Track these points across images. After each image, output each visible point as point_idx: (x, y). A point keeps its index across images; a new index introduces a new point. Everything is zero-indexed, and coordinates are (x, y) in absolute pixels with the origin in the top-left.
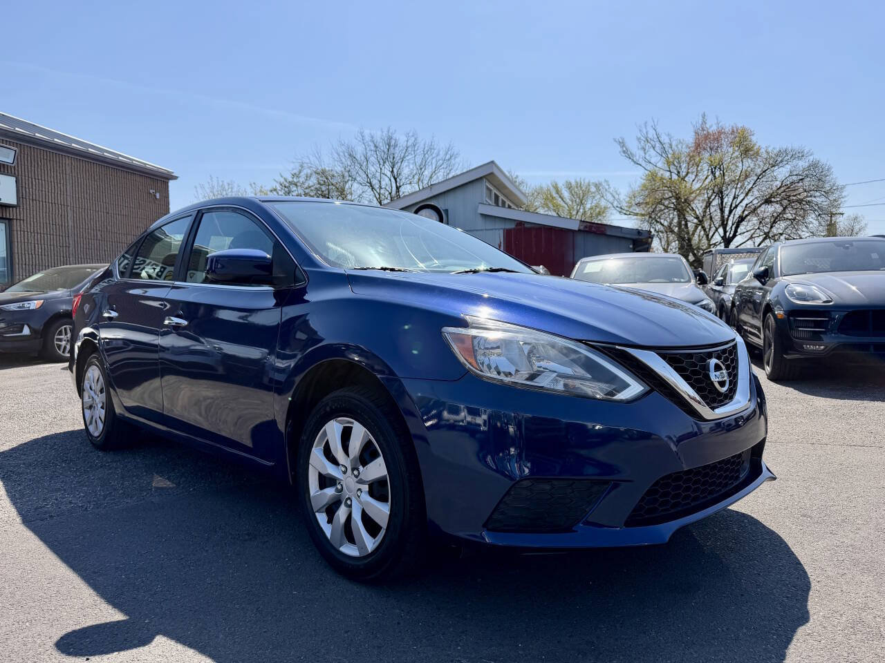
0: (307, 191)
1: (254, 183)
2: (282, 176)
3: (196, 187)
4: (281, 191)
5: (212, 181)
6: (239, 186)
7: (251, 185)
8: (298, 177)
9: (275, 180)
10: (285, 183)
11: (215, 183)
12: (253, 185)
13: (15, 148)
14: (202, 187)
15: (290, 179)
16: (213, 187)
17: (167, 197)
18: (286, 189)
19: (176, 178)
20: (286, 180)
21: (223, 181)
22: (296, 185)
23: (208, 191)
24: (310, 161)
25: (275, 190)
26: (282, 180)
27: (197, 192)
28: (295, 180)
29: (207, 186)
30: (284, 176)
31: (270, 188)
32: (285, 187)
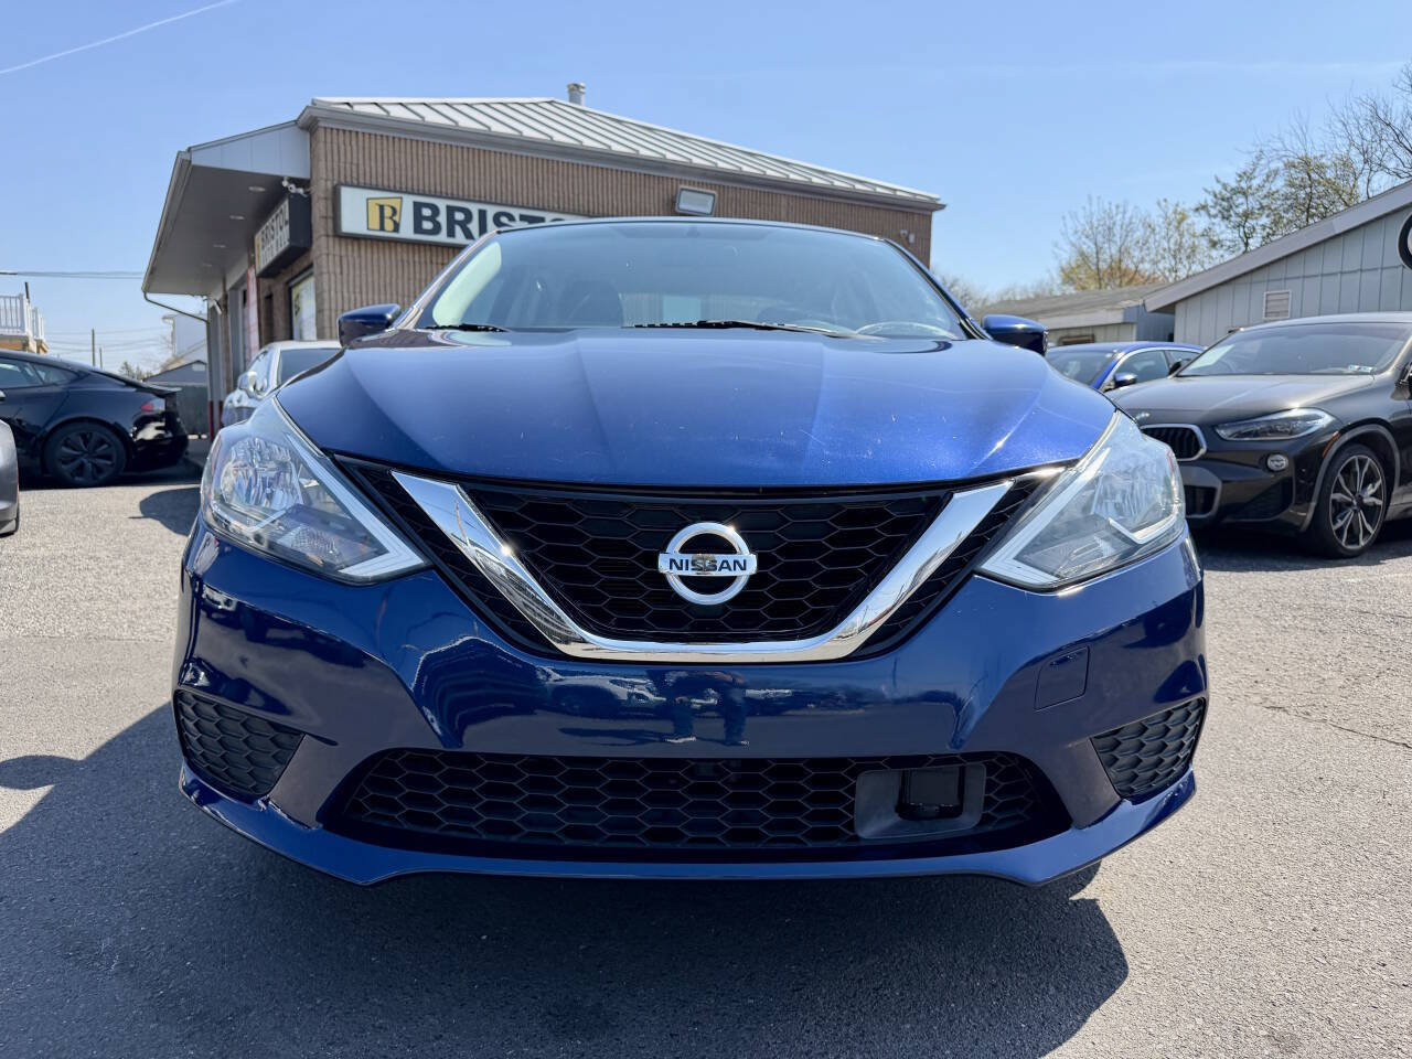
0: (1265, 202)
1: (1165, 200)
2: (1218, 181)
3: (1064, 218)
4: (1214, 207)
5: (1091, 204)
6: (1136, 207)
7: (1159, 204)
8: (1250, 179)
9: (1206, 191)
10: (1224, 192)
11: (1095, 208)
12: (1163, 204)
13: (714, 192)
14: (1074, 216)
15: (1234, 185)
16: (1092, 214)
17: (928, 239)
18: (1225, 204)
19: (942, 207)
20: (1225, 186)
21: (1110, 204)
22: (1244, 194)
23: (1082, 221)
24: (1284, 146)
25: (1204, 207)
26: (1218, 188)
27: (1065, 225)
28: (1243, 185)
29: (1081, 213)
30: (1223, 180)
31: (1194, 207)
32: (1223, 200)
